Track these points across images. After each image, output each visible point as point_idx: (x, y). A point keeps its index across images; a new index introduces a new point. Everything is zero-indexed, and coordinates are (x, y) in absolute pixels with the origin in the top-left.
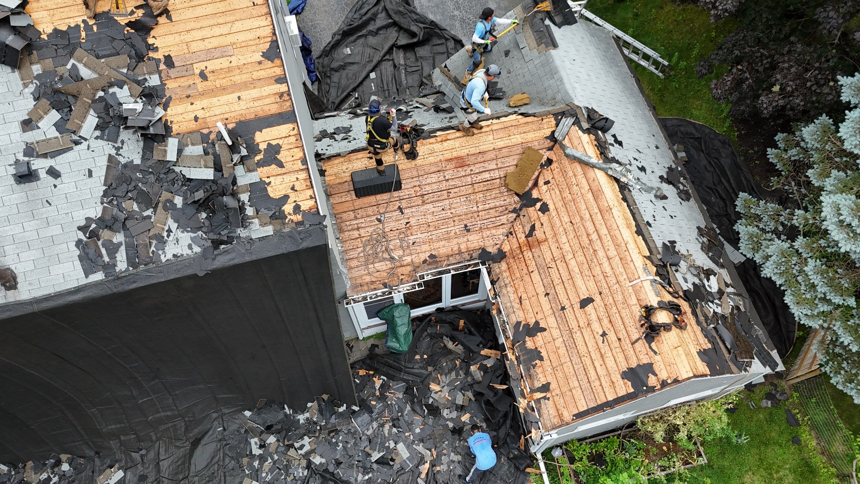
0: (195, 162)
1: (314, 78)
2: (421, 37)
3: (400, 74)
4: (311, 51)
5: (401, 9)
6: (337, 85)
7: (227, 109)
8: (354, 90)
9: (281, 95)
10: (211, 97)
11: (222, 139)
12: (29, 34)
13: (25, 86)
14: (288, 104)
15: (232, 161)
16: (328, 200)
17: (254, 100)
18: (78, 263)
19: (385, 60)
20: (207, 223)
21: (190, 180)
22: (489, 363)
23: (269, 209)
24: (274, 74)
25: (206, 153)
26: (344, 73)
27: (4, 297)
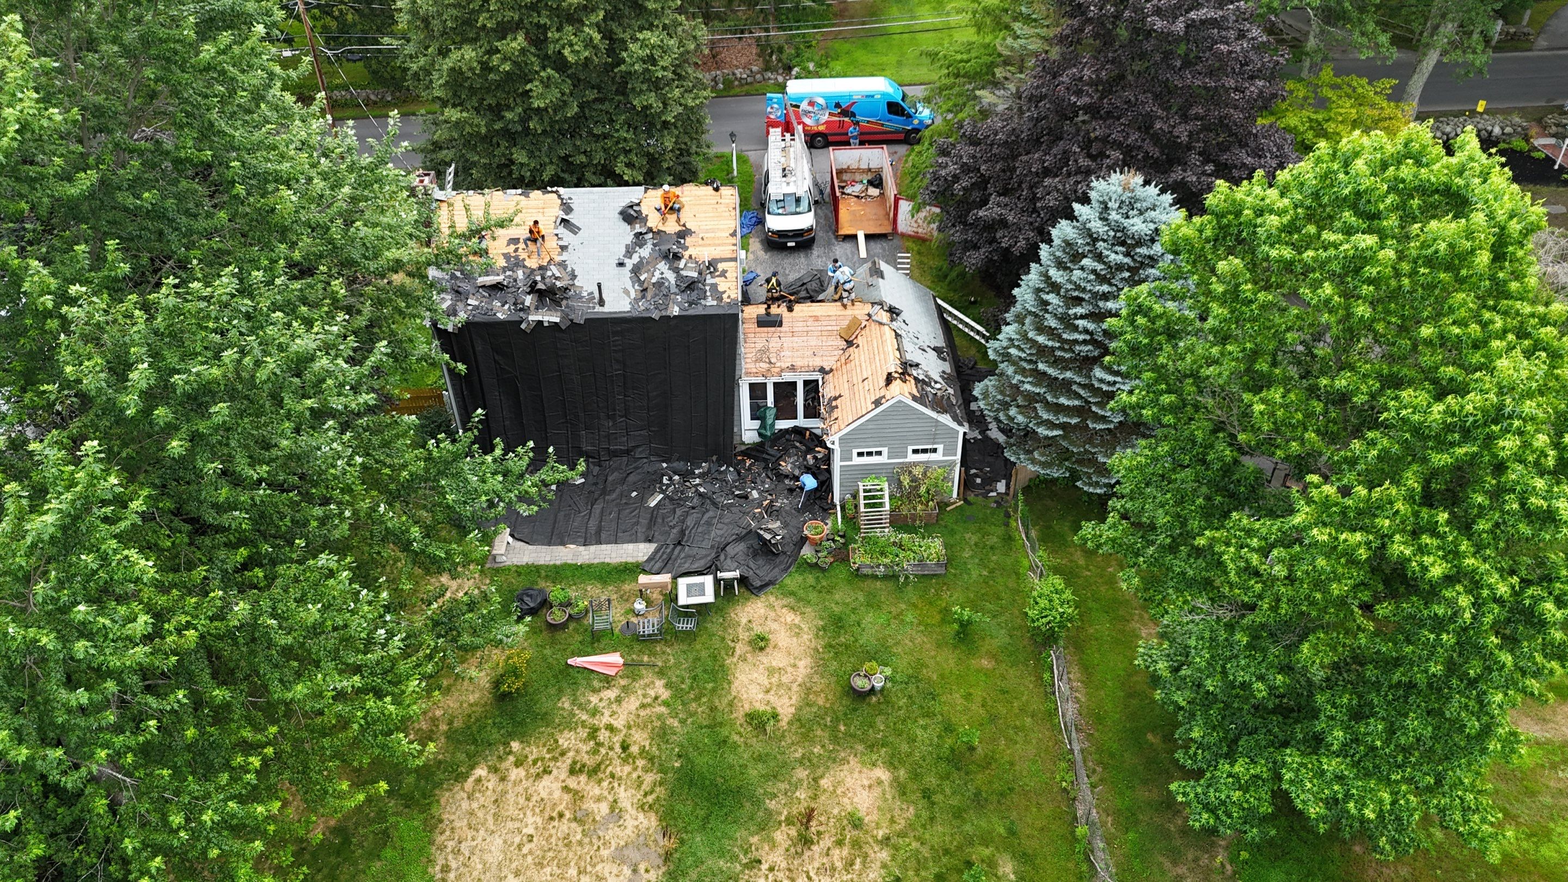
0: (691, 269)
7: (710, 252)
10: (704, 248)
11: (704, 264)
13: (631, 231)
14: (735, 254)
15: (706, 272)
17: (721, 251)
18: (631, 304)
20: (690, 295)
22: (819, 456)
23: (717, 295)
24: (732, 242)
25: (696, 267)
27: (598, 309)
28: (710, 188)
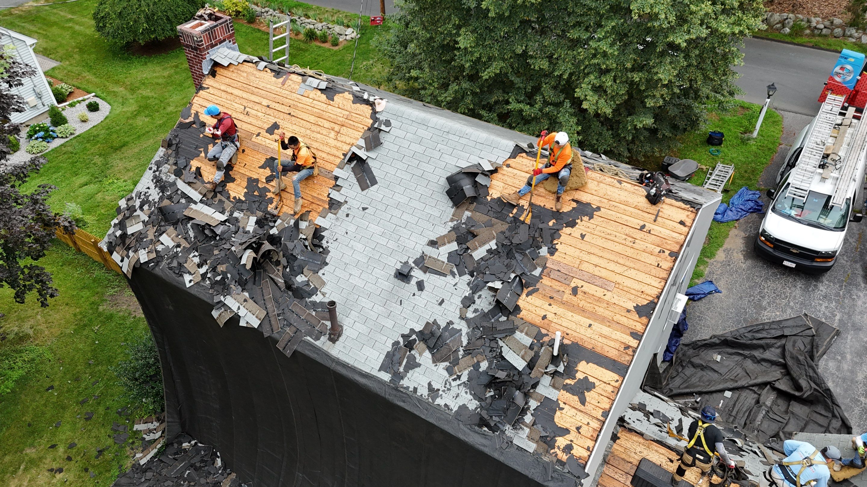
0: (518, 348)
1: (668, 359)
2: (805, 396)
3: (758, 412)
4: (682, 336)
5: (801, 358)
6: (685, 378)
7: (574, 327)
8: (700, 393)
9: (627, 347)
10: (568, 309)
11: (552, 346)
12: (481, 191)
13: (452, 220)
14: (628, 358)
15: (546, 368)
16: (602, 465)
17: (601, 335)
18: (383, 357)
19: (751, 390)
20: (489, 401)
21: (503, 358)
23: (545, 429)
24: (634, 327)
25: (531, 347)
26: (700, 373)
27: (323, 343)
28: (642, 191)
